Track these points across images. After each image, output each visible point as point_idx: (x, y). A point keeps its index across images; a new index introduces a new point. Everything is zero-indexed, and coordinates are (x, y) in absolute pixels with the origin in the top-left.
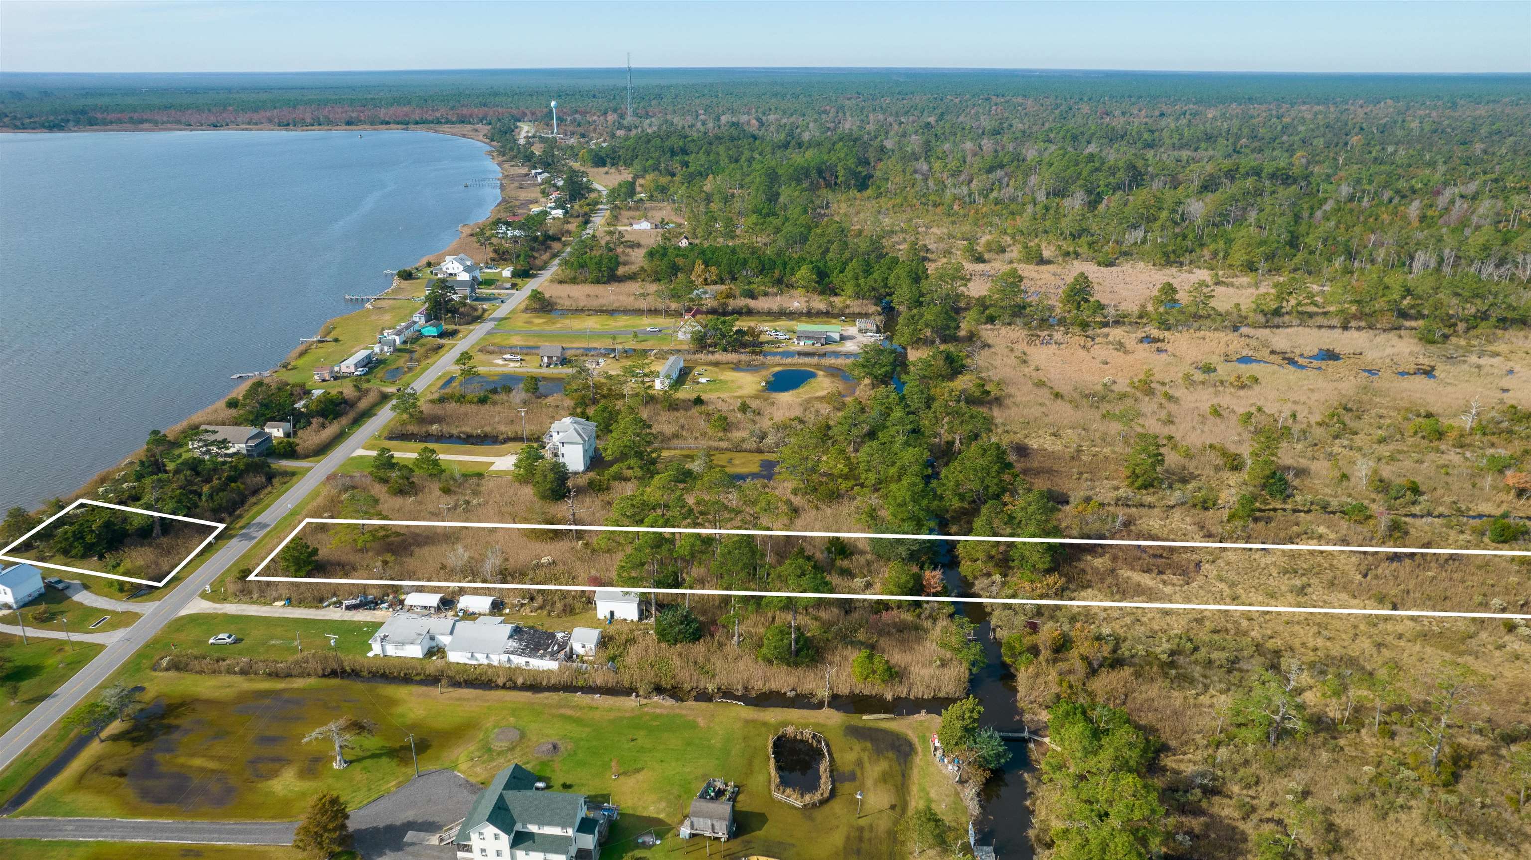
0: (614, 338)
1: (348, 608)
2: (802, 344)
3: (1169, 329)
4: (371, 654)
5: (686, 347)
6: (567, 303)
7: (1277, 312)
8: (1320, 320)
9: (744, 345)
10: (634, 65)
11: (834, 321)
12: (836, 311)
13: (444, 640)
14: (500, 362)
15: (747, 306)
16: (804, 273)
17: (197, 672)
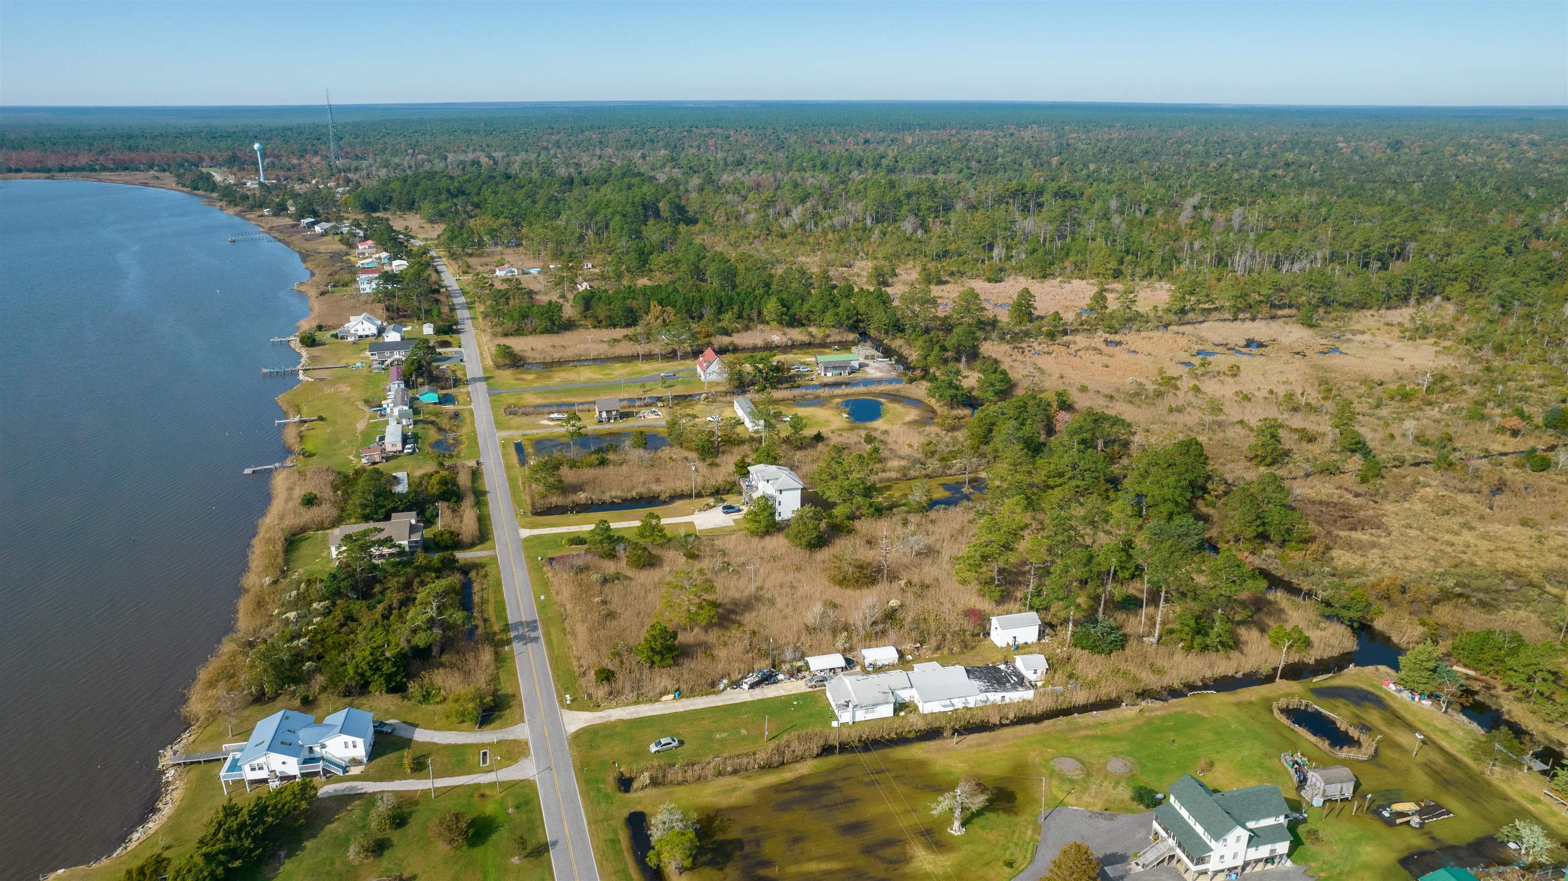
0: (643, 386)
1: (752, 686)
2: (829, 374)
3: (1116, 333)
4: (835, 724)
5: (723, 389)
6: (539, 357)
7: (1183, 311)
8: (1216, 315)
9: (780, 381)
10: (333, 102)
11: (827, 350)
12: (817, 341)
13: (906, 695)
14: (546, 422)
15: (732, 343)
16: (771, 306)
17: (679, 784)
